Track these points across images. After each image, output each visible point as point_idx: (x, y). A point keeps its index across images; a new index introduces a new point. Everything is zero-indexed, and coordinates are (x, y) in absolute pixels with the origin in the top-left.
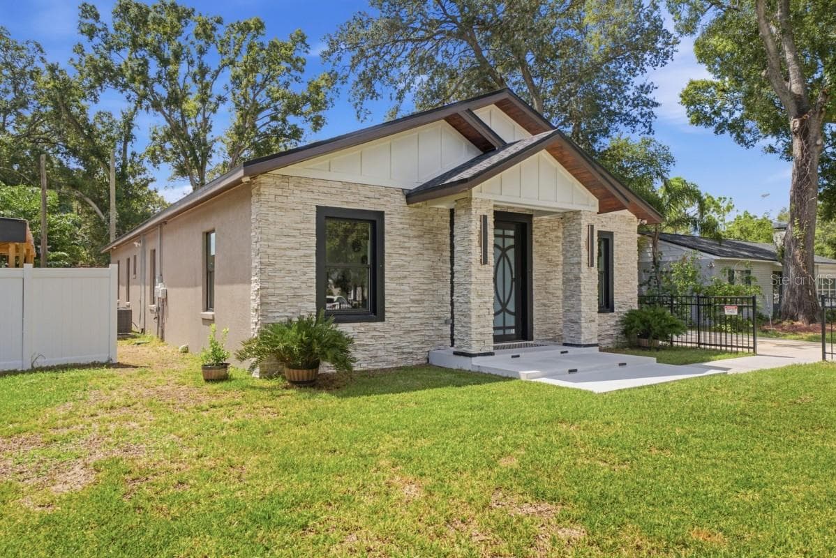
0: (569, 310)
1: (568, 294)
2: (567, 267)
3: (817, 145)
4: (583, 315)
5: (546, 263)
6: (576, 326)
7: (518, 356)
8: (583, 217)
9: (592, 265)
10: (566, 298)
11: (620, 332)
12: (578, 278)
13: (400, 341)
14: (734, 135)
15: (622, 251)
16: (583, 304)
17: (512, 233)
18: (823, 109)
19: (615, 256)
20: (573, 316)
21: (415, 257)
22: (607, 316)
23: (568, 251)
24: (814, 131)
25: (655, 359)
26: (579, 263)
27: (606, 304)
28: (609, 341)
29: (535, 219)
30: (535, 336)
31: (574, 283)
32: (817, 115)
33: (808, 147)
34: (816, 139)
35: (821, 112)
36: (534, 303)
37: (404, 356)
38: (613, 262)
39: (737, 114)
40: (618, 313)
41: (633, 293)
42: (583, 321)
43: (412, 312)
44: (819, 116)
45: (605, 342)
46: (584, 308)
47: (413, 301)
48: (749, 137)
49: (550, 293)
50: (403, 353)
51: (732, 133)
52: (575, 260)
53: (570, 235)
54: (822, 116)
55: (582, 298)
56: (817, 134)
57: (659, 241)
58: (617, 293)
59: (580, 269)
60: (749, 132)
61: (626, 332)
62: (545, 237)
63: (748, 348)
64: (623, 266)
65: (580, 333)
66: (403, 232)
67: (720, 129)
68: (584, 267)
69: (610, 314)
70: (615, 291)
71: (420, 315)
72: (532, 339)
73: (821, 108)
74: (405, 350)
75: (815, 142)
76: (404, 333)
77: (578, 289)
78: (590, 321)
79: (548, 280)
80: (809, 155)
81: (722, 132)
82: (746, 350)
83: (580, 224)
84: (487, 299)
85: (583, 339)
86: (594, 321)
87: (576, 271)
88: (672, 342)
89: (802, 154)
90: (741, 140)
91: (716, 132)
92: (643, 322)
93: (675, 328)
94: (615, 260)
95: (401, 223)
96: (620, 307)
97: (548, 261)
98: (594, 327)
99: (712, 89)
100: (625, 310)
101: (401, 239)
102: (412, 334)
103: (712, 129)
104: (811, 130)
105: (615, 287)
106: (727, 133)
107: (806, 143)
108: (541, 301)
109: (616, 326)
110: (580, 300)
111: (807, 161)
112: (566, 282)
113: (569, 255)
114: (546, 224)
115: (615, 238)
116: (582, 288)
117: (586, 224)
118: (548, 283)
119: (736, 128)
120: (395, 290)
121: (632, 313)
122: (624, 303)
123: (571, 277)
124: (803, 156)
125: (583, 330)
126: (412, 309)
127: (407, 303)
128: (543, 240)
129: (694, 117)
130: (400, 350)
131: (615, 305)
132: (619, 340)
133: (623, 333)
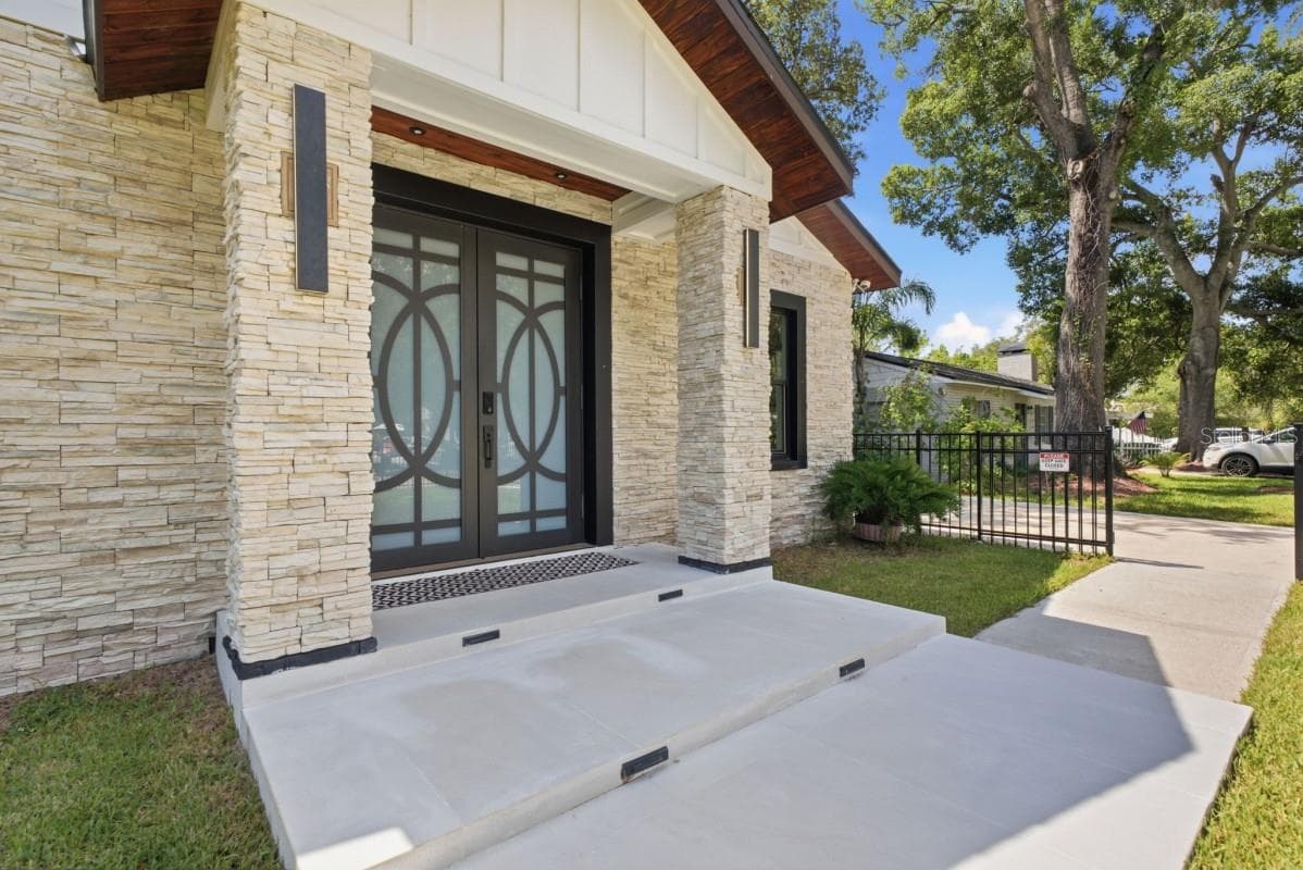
0: (694, 468)
1: (691, 424)
2: (690, 352)
3: (1111, 200)
4: (730, 482)
5: (648, 350)
6: (710, 513)
7: (495, 635)
8: (729, 205)
9: (755, 344)
10: (686, 435)
11: (818, 509)
12: (715, 379)
13: (59, 593)
14: (945, 237)
15: (822, 340)
16: (729, 450)
17: (557, 270)
18: (1122, 141)
19: (809, 349)
20: (704, 483)
21: (151, 293)
22: (792, 476)
23: (689, 306)
24: (1105, 178)
25: (941, 620)
26: (718, 336)
27: (789, 449)
28: (797, 528)
29: (616, 237)
30: (617, 532)
31: (707, 393)
32: (1112, 151)
33: (1097, 203)
34: (1109, 190)
35: (1119, 146)
36: (616, 449)
37: (85, 644)
38: (805, 362)
39: (949, 212)
40: (813, 469)
41: (844, 427)
42: (729, 499)
43: (130, 484)
44: (1115, 153)
45: (789, 532)
46: (733, 461)
47: (134, 447)
48: (963, 240)
49: (659, 426)
50: (79, 635)
51: (943, 235)
52: (707, 328)
53: (697, 259)
54: (1120, 153)
55: (727, 433)
56: (1111, 182)
57: (864, 359)
58: (813, 428)
59: (720, 352)
60: (963, 233)
61: (832, 511)
62: (646, 287)
63: (1094, 543)
64: (825, 372)
65: (720, 533)
66: (73, 194)
67: (929, 229)
68: (732, 346)
69: (800, 472)
70: (809, 423)
71: (174, 494)
72: (609, 541)
73: (1119, 140)
74: (83, 625)
75: (1108, 193)
76: (82, 563)
77: (715, 408)
78: (749, 498)
79: (653, 393)
80: (1098, 216)
81: (931, 234)
82: (1087, 549)
83: (721, 224)
84: (336, 434)
85: (728, 551)
86: (759, 497)
87: (709, 360)
88: (918, 525)
89: (1087, 214)
90: (954, 244)
91: (924, 234)
92: (872, 488)
93: (937, 501)
94: (809, 358)
95: (66, 162)
96: (820, 458)
97: (654, 345)
98: (762, 514)
99: (919, 178)
100: (828, 463)
101: (67, 218)
102: (127, 563)
103: (921, 228)
104: (1101, 176)
105: (809, 414)
106: (938, 234)
107: (1093, 196)
108: (636, 445)
109: (810, 496)
110: (721, 441)
111: (1095, 225)
112: (687, 391)
113: (692, 315)
114: (649, 257)
115: (809, 311)
116: (726, 406)
117: (738, 226)
118: (653, 400)
119: (948, 229)
120: (31, 404)
121: (840, 469)
122: (826, 448)
123: (698, 376)
124: (1088, 218)
125: (728, 524)
126: (123, 474)
127: (97, 452)
128: (641, 294)
129: (898, 213)
130: (58, 627)
131: (809, 454)
132: (817, 526)
133: (824, 512)
